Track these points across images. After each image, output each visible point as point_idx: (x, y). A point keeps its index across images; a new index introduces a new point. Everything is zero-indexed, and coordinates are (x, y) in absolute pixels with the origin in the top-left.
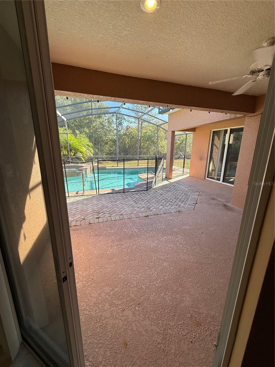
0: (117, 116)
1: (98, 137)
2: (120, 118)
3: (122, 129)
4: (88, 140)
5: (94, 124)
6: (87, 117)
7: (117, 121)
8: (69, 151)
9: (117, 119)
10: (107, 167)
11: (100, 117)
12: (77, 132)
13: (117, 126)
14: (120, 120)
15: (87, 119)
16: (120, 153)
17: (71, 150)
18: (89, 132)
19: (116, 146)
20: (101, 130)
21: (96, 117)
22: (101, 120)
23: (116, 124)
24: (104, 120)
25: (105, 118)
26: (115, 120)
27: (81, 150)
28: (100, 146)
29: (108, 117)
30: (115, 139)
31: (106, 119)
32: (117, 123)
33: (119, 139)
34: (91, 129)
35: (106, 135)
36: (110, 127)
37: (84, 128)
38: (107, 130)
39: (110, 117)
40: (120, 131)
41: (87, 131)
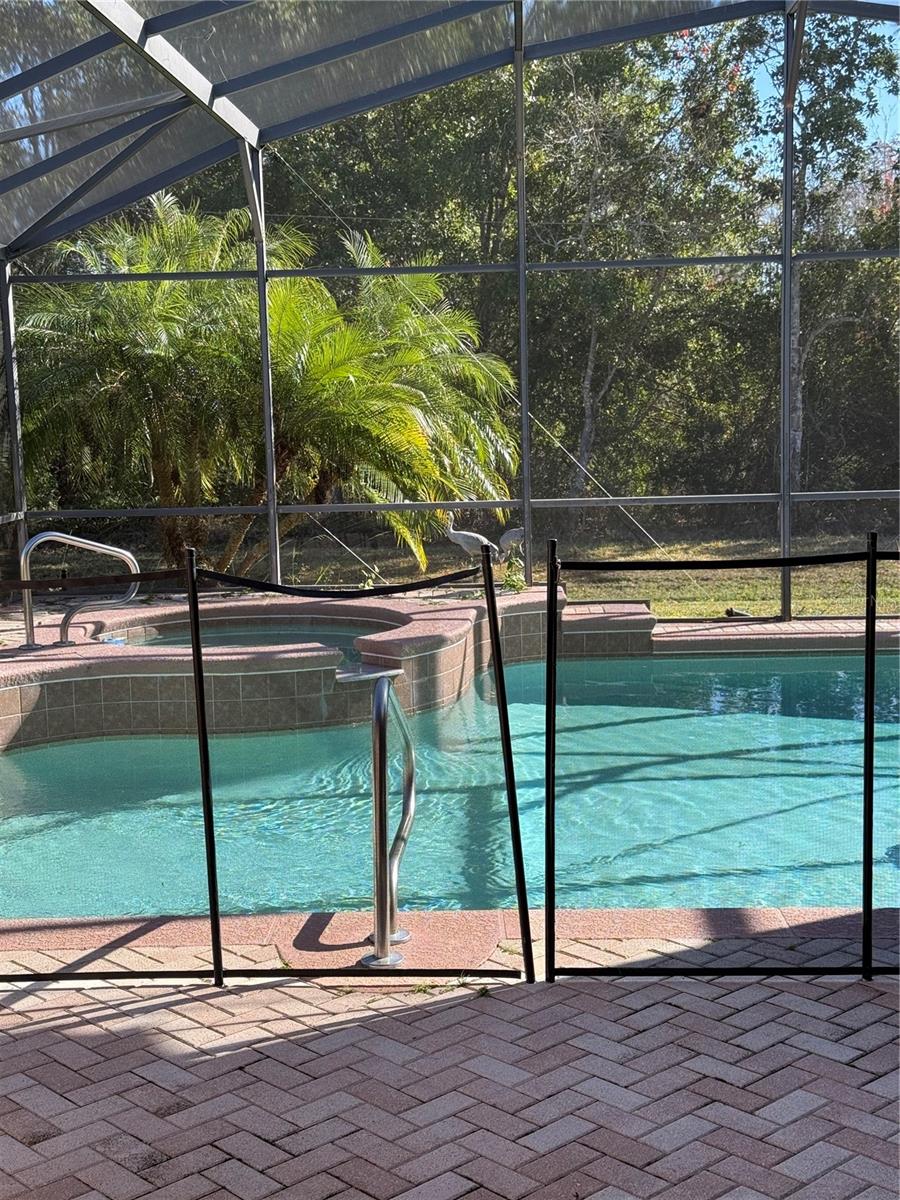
0: (793, 37)
1: (574, 290)
2: (833, 58)
3: (850, 176)
4: (468, 327)
5: (538, 158)
6: (474, 87)
7: (788, 98)
8: (271, 450)
9: (789, 76)
10: (657, 629)
11: (601, 73)
12: (364, 253)
13: (788, 153)
14: (829, 83)
15: (471, 111)
16: (817, 461)
17: (287, 447)
18: (485, 238)
19: (772, 383)
20: (612, 208)
21: (560, 73)
22: (617, 102)
23: (786, 127)
24: (650, 96)
25: (660, 76)
26: (766, 91)
27: (394, 438)
28: (596, 386)
29: (691, 65)
30: (758, 301)
31: (667, 90)
32: (789, 117)
33: (807, 292)
34: (502, 212)
35: (662, 260)
36: (712, 168)
37: (435, 202)
38: (679, 209)
39: (716, 56)
40: (828, 199)
41: (469, 233)
